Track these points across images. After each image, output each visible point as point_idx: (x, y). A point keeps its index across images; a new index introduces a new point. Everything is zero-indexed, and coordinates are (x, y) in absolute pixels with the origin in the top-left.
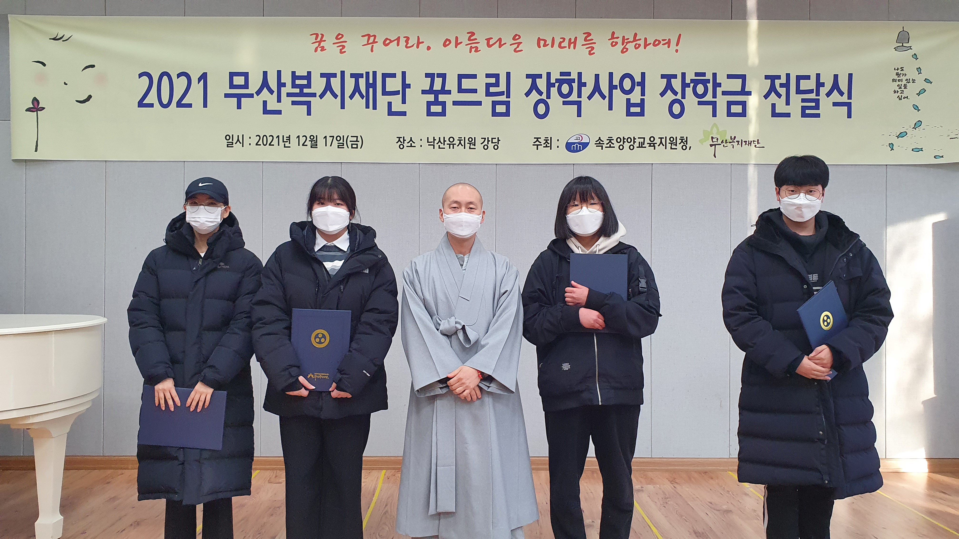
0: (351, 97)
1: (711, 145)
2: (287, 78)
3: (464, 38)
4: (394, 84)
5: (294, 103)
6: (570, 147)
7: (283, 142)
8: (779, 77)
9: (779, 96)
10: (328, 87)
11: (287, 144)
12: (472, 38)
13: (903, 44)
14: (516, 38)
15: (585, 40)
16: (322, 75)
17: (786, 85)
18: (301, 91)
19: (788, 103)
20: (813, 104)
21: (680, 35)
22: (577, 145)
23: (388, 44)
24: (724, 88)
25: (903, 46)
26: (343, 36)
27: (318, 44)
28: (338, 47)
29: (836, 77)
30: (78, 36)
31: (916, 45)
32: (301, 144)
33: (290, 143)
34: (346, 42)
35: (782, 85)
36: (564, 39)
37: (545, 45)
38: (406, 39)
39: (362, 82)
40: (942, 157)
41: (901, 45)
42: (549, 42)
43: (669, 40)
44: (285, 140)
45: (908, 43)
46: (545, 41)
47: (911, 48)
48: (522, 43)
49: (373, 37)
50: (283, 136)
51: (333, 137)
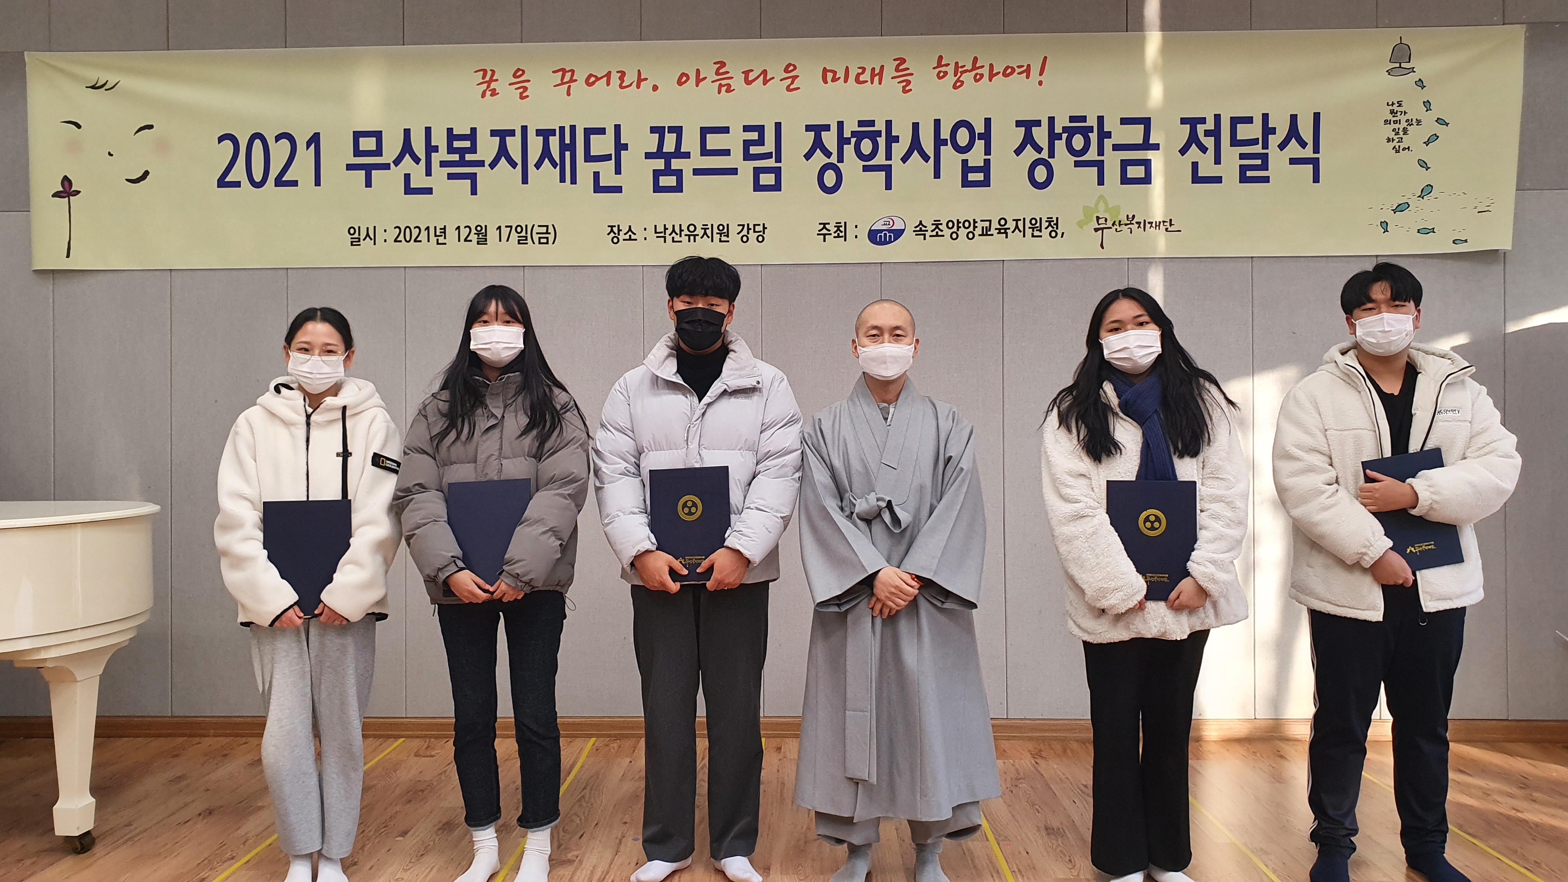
0: (538, 165)
1: (1096, 230)
2: (439, 139)
3: (708, 73)
4: (602, 145)
5: (451, 176)
6: (875, 237)
7: (436, 236)
8: (1203, 121)
9: (1204, 149)
10: (503, 151)
11: (441, 240)
12: (721, 71)
13: (1400, 63)
14: (790, 69)
15: (897, 70)
16: (494, 133)
17: (1215, 133)
18: (462, 157)
19: (1218, 161)
20: (1259, 162)
21: (1045, 58)
22: (885, 234)
23: (594, 83)
24: (1116, 139)
25: (1400, 67)
26: (524, 72)
27: (485, 85)
28: (516, 89)
29: (1294, 118)
30: (127, 82)
31: (1422, 66)
32: (462, 238)
33: (445, 238)
34: (529, 81)
35: (1207, 133)
36: (864, 69)
37: (834, 79)
38: (620, 74)
39: (554, 142)
40: (1466, 241)
41: (1398, 65)
42: (841, 74)
43: (1029, 66)
44: (438, 234)
45: (1409, 62)
46: (835, 73)
47: (1414, 70)
48: (798, 76)
49: (570, 73)
50: (435, 227)
51: (511, 227)
